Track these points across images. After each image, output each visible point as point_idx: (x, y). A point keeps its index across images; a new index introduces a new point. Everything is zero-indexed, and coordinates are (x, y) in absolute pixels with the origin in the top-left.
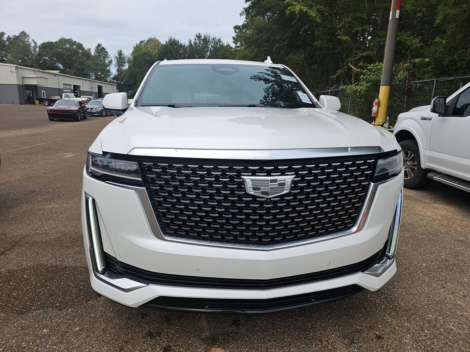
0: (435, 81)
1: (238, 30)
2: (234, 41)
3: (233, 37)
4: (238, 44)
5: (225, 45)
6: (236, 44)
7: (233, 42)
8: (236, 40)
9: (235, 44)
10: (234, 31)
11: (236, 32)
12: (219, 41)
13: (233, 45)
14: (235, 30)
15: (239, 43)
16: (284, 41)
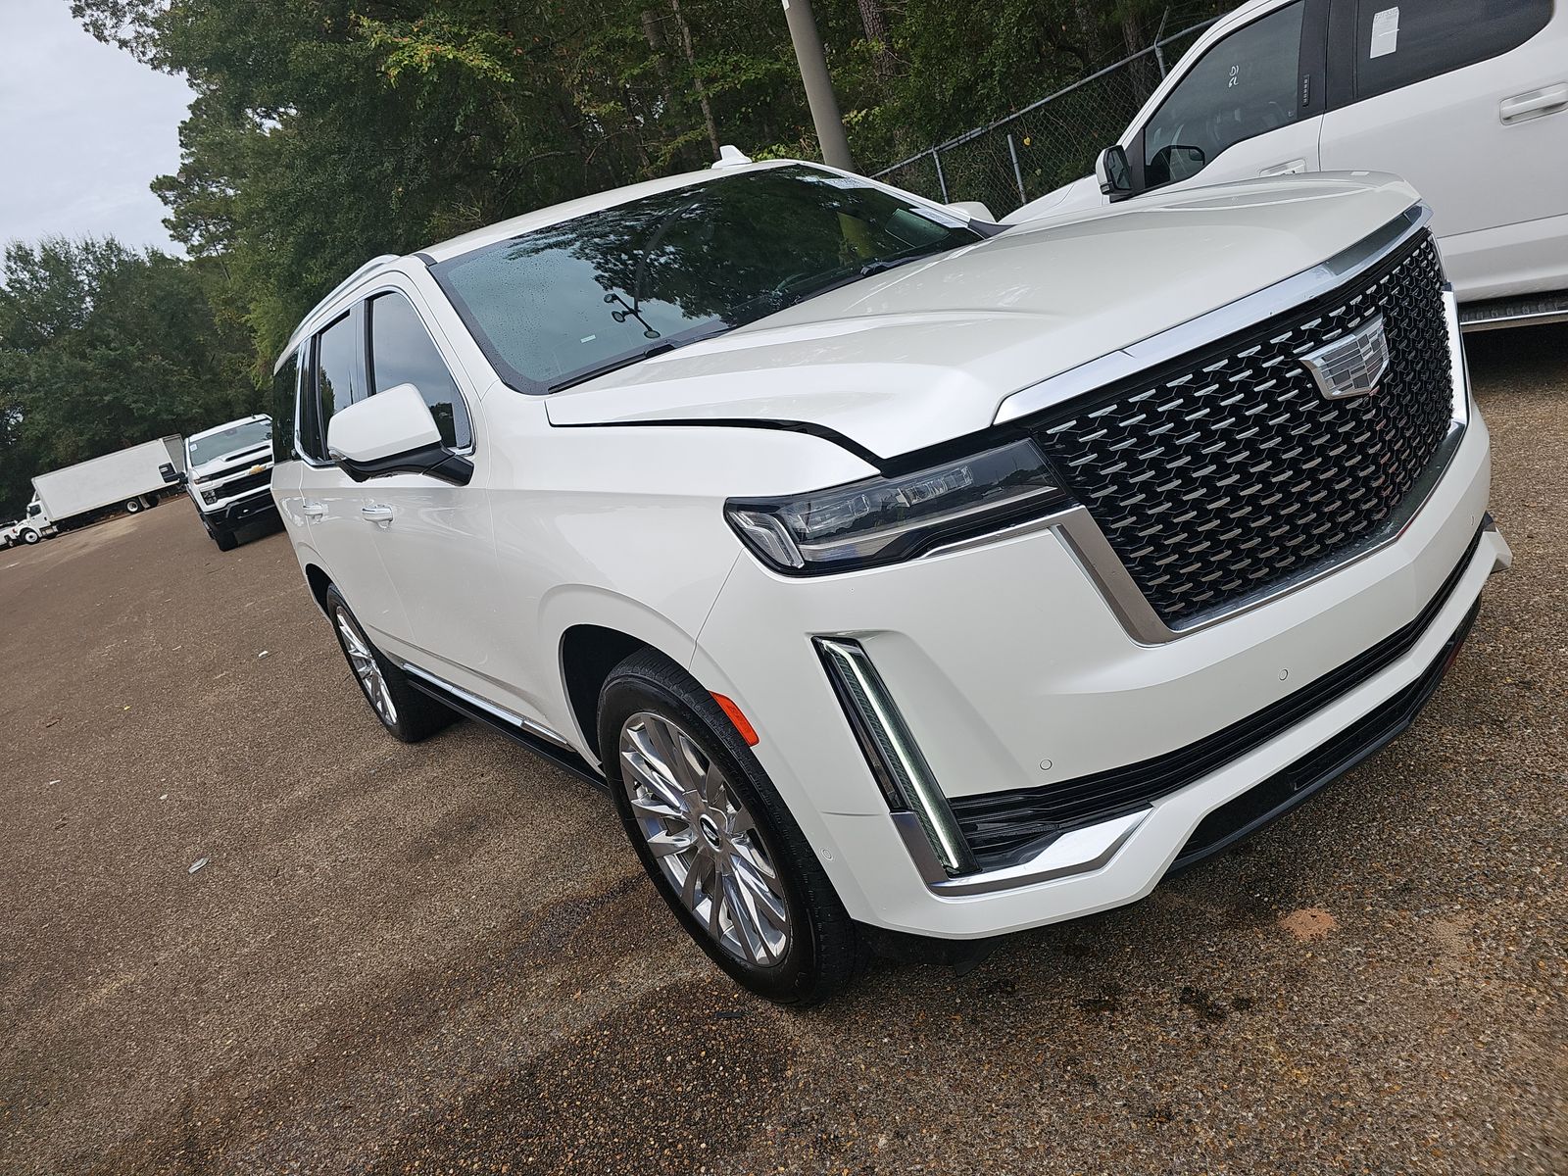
0: (934, 153)
1: (171, 193)
2: (172, 232)
3: (163, 221)
4: (196, 240)
5: (143, 256)
6: (185, 242)
7: (171, 236)
8: (179, 229)
9: (182, 243)
10: (160, 199)
11: (165, 201)
12: (111, 249)
13: (178, 251)
14: (159, 196)
15: (197, 233)
16: (414, 171)
